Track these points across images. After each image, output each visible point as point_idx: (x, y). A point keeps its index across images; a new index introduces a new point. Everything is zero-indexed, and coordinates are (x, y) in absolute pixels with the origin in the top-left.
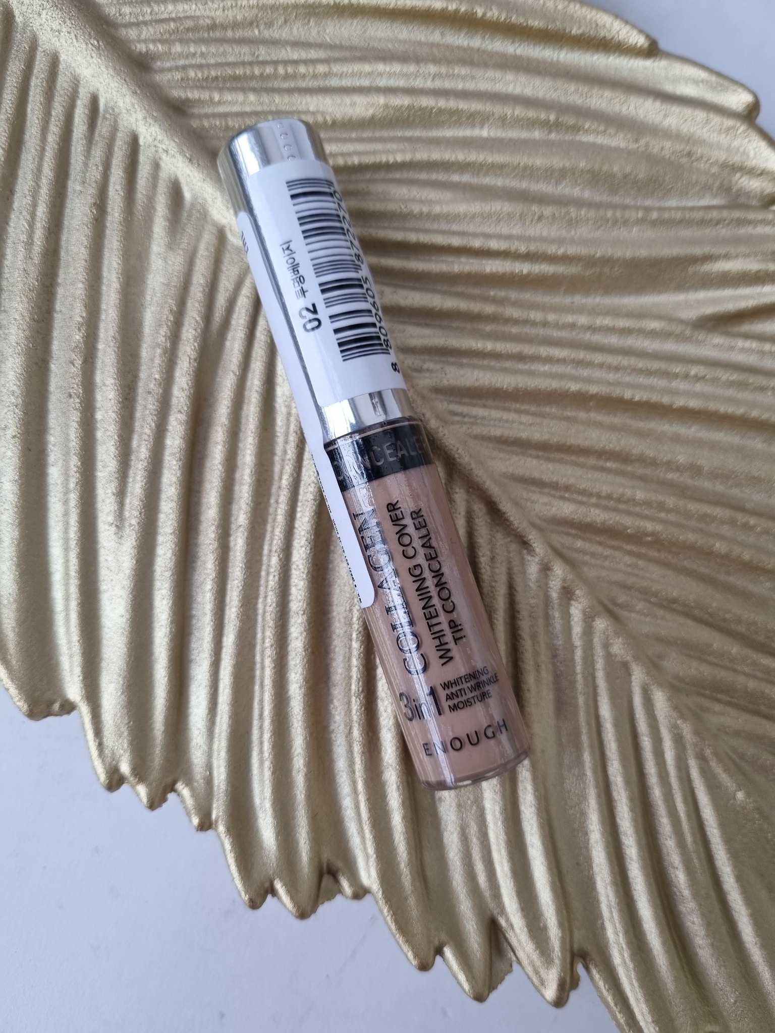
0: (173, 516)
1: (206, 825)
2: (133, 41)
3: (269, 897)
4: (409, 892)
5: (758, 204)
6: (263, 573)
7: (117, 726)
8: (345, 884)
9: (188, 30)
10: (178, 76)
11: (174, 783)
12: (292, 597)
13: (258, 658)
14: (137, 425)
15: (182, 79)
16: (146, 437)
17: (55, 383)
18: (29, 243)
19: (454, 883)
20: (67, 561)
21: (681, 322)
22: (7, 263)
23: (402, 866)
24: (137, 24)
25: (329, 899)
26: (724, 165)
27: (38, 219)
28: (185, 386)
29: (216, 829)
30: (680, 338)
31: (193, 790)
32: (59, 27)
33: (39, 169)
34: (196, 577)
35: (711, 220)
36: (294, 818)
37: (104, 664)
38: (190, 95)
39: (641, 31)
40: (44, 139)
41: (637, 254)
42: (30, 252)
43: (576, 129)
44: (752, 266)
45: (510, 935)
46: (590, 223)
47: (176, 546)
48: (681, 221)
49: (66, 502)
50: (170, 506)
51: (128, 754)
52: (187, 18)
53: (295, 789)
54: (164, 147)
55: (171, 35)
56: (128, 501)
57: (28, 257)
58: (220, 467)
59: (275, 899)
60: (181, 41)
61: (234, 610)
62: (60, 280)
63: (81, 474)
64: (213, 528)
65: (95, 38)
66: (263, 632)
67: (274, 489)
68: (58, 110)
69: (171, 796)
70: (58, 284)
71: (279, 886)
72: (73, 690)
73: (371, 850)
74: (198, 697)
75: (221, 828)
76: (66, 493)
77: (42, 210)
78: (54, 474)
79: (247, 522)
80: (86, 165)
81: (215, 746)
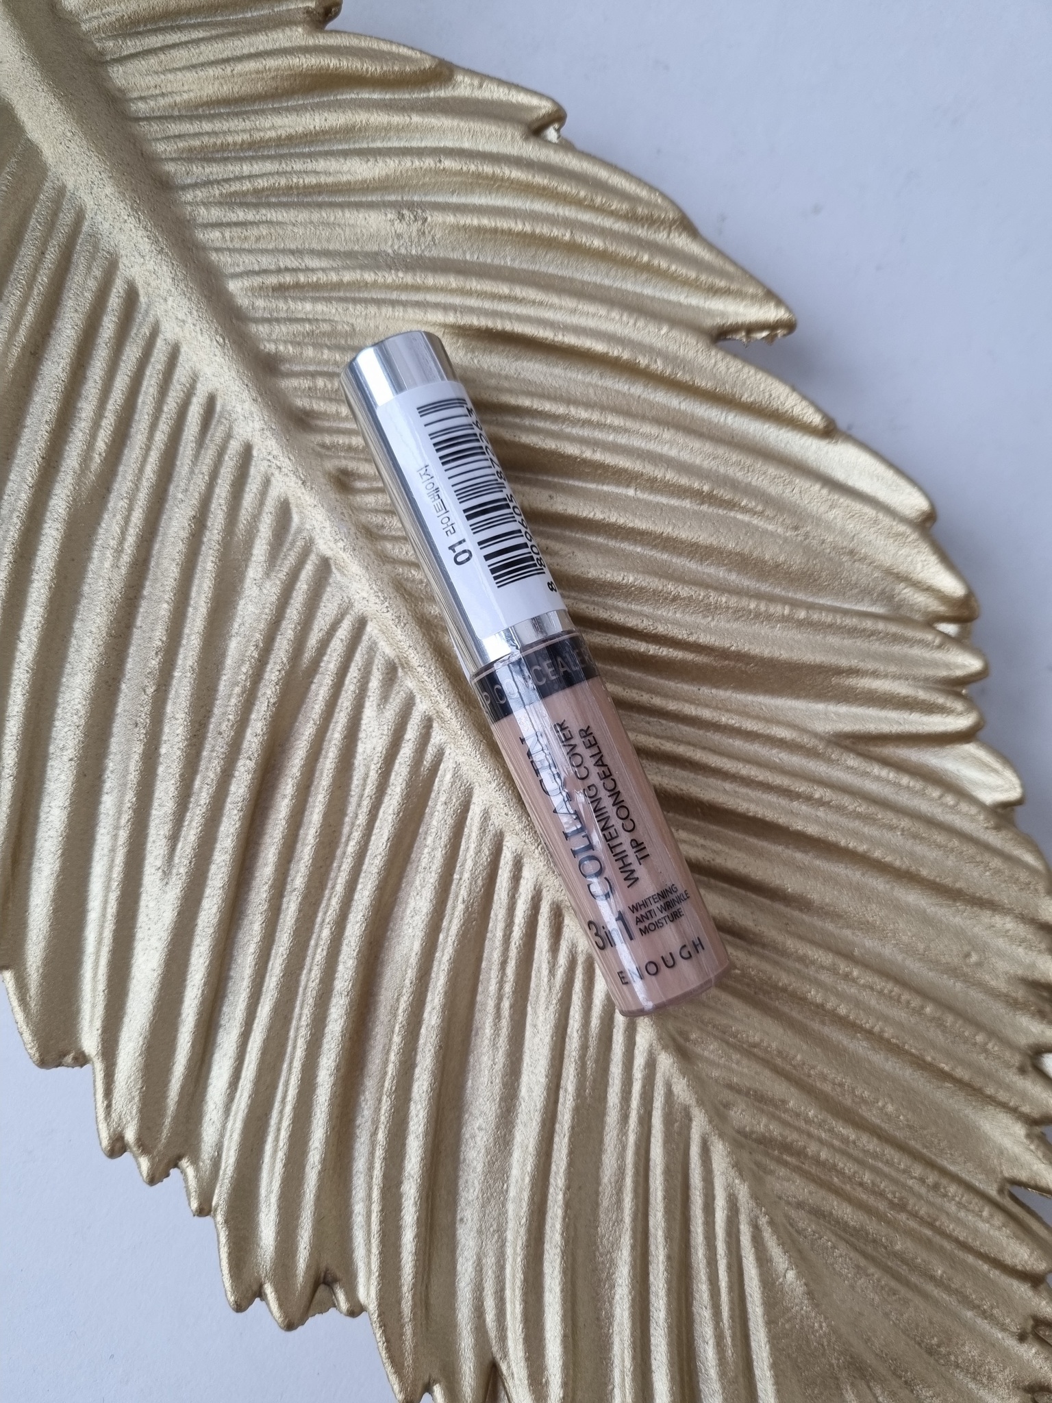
0: (224, 869)
1: (204, 1210)
2: (263, 340)
3: (257, 1300)
4: (408, 1320)
5: (921, 619)
6: (312, 943)
7: (129, 1089)
8: (341, 1297)
9: (324, 334)
10: (305, 383)
11: (180, 1158)
12: (338, 975)
13: (292, 1034)
14: (203, 765)
15: (310, 388)
16: (209, 781)
17: (124, 705)
18: (119, 551)
19: (460, 1316)
20: (106, 902)
21: (815, 735)
22: (92, 567)
23: (405, 1289)
24: (269, 321)
25: (321, 1312)
26: (888, 572)
27: (132, 524)
28: (259, 731)
29: (214, 1217)
30: (811, 753)
31: (197, 1170)
32: (184, 318)
33: (141, 470)
34: (240, 936)
35: (864, 630)
36: (298, 1217)
37: (126, 1020)
38: (315, 407)
39: (818, 409)
40: (151, 437)
41: (777, 654)
42: (118, 560)
43: (731, 505)
44: (902, 689)
45: (510, 1384)
46: (730, 611)
47: (223, 902)
48: (830, 626)
49: (115, 837)
50: (223, 858)
51: (135, 1121)
52: (324, 321)
53: (306, 1186)
54: (278, 464)
55: (304, 337)
56: (180, 846)
57: (115, 566)
58: (284, 822)
59: (264, 1303)
60: (315, 345)
61: (274, 979)
62: (145, 593)
63: (135, 811)
64: (266, 887)
65: (221, 335)
66: (302, 1008)
67: (339, 852)
68: (171, 406)
69: (174, 1172)
70: (142, 597)
71: (269, 1289)
72: (90, 1041)
73: (375, 1266)
74: (220, 1068)
75: (220, 1218)
76: (117, 828)
77: (137, 516)
78: (108, 803)
79: (303, 886)
80: (192, 472)
81: (229, 1125)
